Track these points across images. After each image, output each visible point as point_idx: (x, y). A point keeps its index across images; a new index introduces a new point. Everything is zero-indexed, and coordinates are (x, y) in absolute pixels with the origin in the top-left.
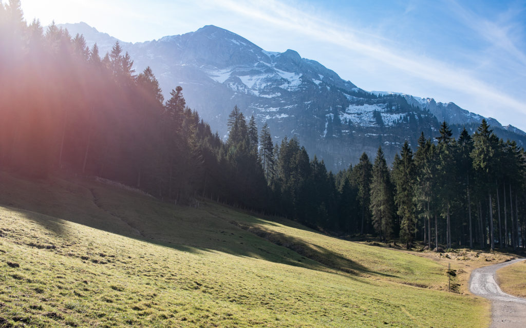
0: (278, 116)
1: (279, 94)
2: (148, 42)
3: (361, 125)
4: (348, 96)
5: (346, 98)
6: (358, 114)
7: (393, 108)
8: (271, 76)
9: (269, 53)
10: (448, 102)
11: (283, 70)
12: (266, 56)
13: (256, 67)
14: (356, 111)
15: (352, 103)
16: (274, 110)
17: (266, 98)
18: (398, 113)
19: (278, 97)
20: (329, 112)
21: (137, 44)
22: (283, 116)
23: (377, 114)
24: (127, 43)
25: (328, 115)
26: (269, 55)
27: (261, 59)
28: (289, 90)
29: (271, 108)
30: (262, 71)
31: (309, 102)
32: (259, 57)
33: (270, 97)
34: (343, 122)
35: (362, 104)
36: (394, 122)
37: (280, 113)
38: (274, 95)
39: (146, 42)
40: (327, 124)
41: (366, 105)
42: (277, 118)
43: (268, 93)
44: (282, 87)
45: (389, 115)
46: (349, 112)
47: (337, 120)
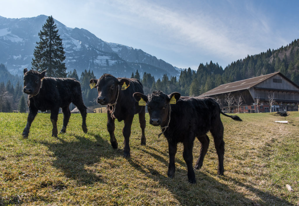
0: (72, 60)
1: (73, 52)
2: (15, 19)
3: (101, 65)
4: (98, 52)
5: (97, 53)
6: (101, 60)
7: (113, 58)
8: (69, 41)
9: (68, 28)
10: (139, 49)
11: (74, 38)
12: (67, 30)
13: (63, 36)
14: (100, 59)
15: (99, 55)
16: (71, 58)
17: (68, 53)
18: (115, 60)
19: (72, 53)
20: (90, 59)
21: (9, 19)
22: (74, 61)
23: (107, 61)
24: (4, 18)
25: (90, 60)
26: (68, 29)
27: (65, 32)
28: (76, 50)
29: (70, 57)
30: (66, 39)
31: (84, 56)
32: (64, 31)
33: (69, 52)
34: (95, 64)
35: (103, 56)
36: (112, 64)
37: (73, 59)
38: (71, 52)
39: (13, 19)
40: (90, 64)
41: (104, 56)
42: (72, 62)
43: (69, 51)
44: (73, 48)
45: (111, 61)
46: (98, 59)
47: (93, 62)
